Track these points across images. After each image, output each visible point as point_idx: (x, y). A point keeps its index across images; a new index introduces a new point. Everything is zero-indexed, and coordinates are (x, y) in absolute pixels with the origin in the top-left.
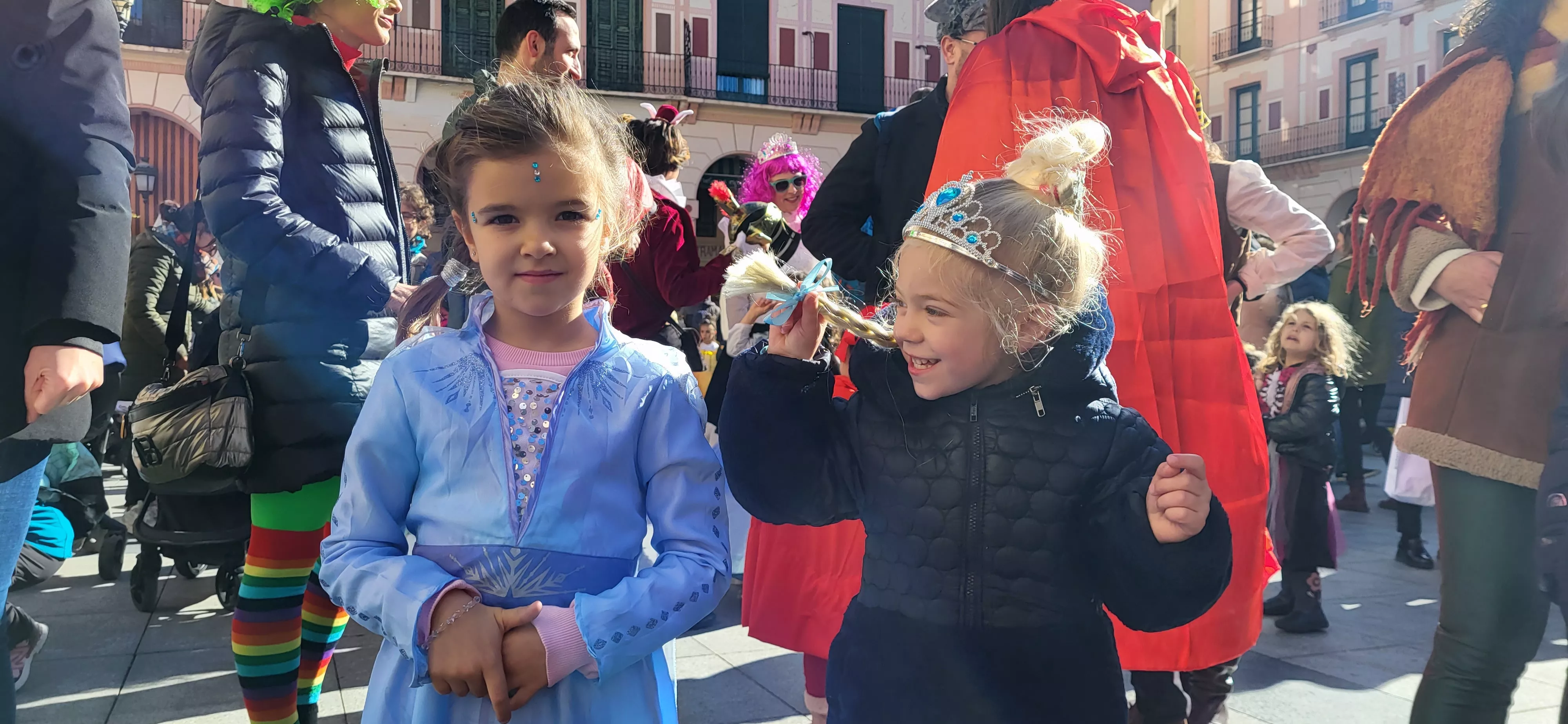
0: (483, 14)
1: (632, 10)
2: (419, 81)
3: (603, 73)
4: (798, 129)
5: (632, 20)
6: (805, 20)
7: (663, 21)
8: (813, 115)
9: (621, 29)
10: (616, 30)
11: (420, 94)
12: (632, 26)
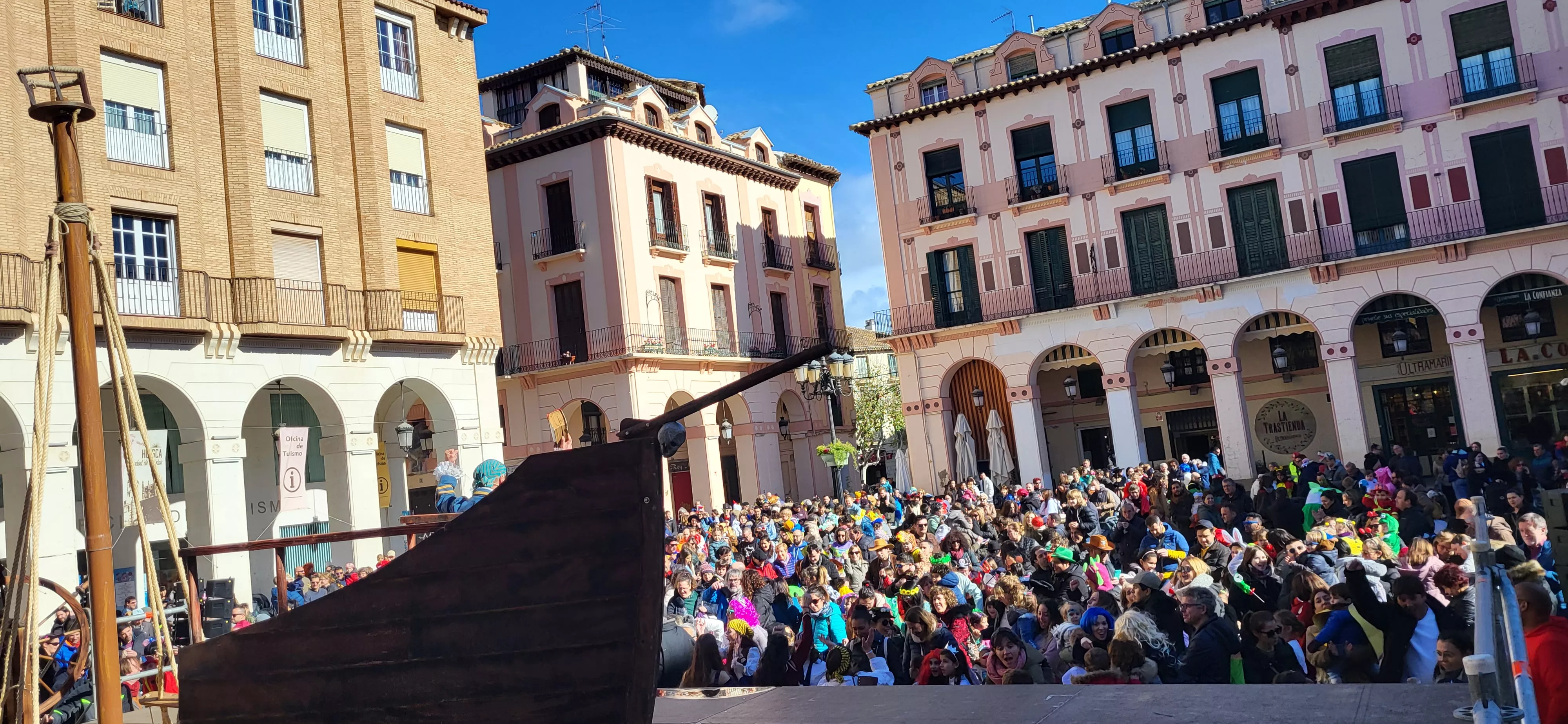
0: (1156, 243)
1: (1270, 204)
2: (1116, 306)
3: (1253, 259)
4: (1444, 260)
5: (1272, 213)
6: (1435, 162)
7: (1296, 206)
8: (1455, 245)
9: (1263, 222)
10: (1259, 224)
11: (1120, 311)
12: (1273, 217)
